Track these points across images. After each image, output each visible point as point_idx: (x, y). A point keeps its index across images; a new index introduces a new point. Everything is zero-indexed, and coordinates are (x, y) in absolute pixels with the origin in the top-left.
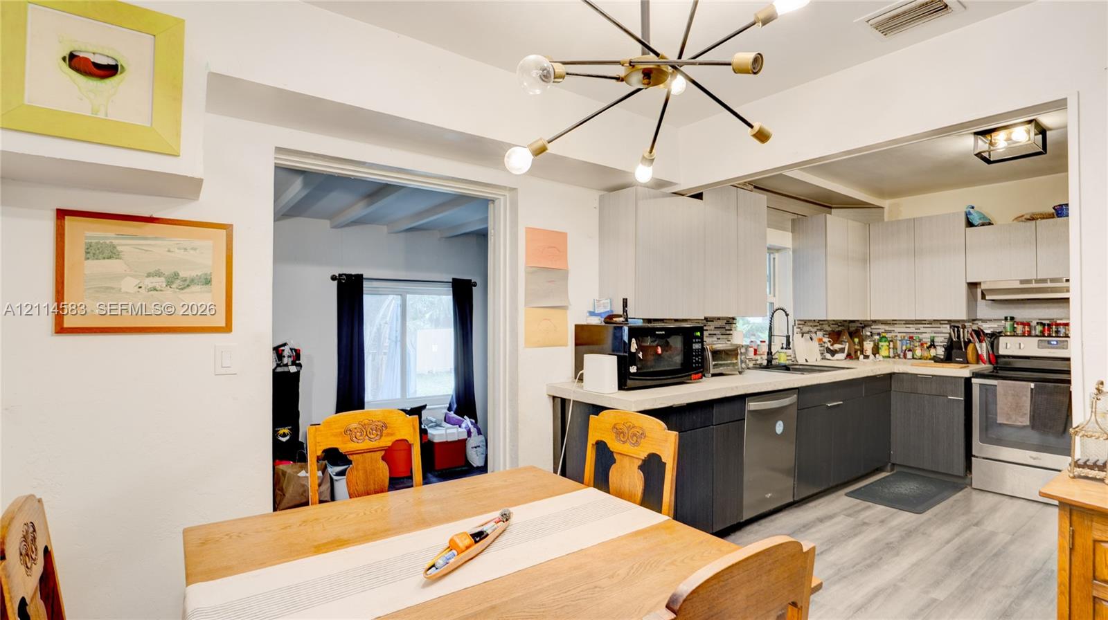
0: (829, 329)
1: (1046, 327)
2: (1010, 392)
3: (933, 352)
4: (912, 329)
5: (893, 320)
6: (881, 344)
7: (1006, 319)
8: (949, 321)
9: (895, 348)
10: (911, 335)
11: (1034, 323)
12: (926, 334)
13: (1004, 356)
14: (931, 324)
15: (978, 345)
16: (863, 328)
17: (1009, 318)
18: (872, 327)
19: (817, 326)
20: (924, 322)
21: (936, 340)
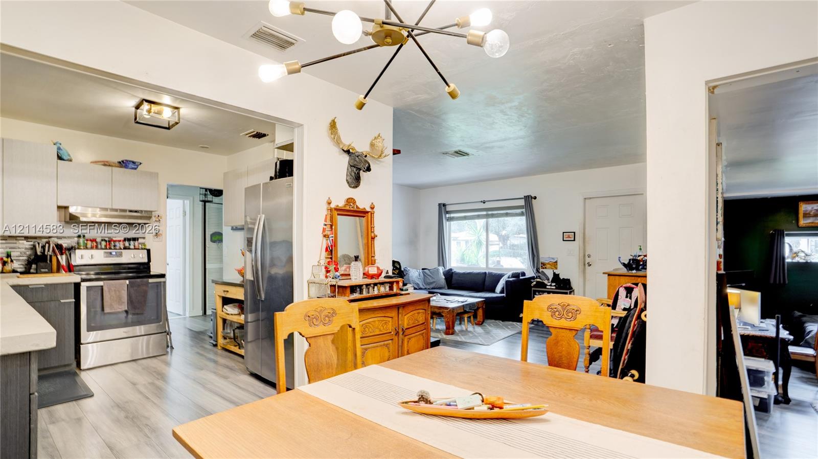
1: (108, 242)
2: (112, 289)
7: (79, 236)
11: (99, 240)
13: (80, 266)
15: (59, 257)
17: (82, 236)
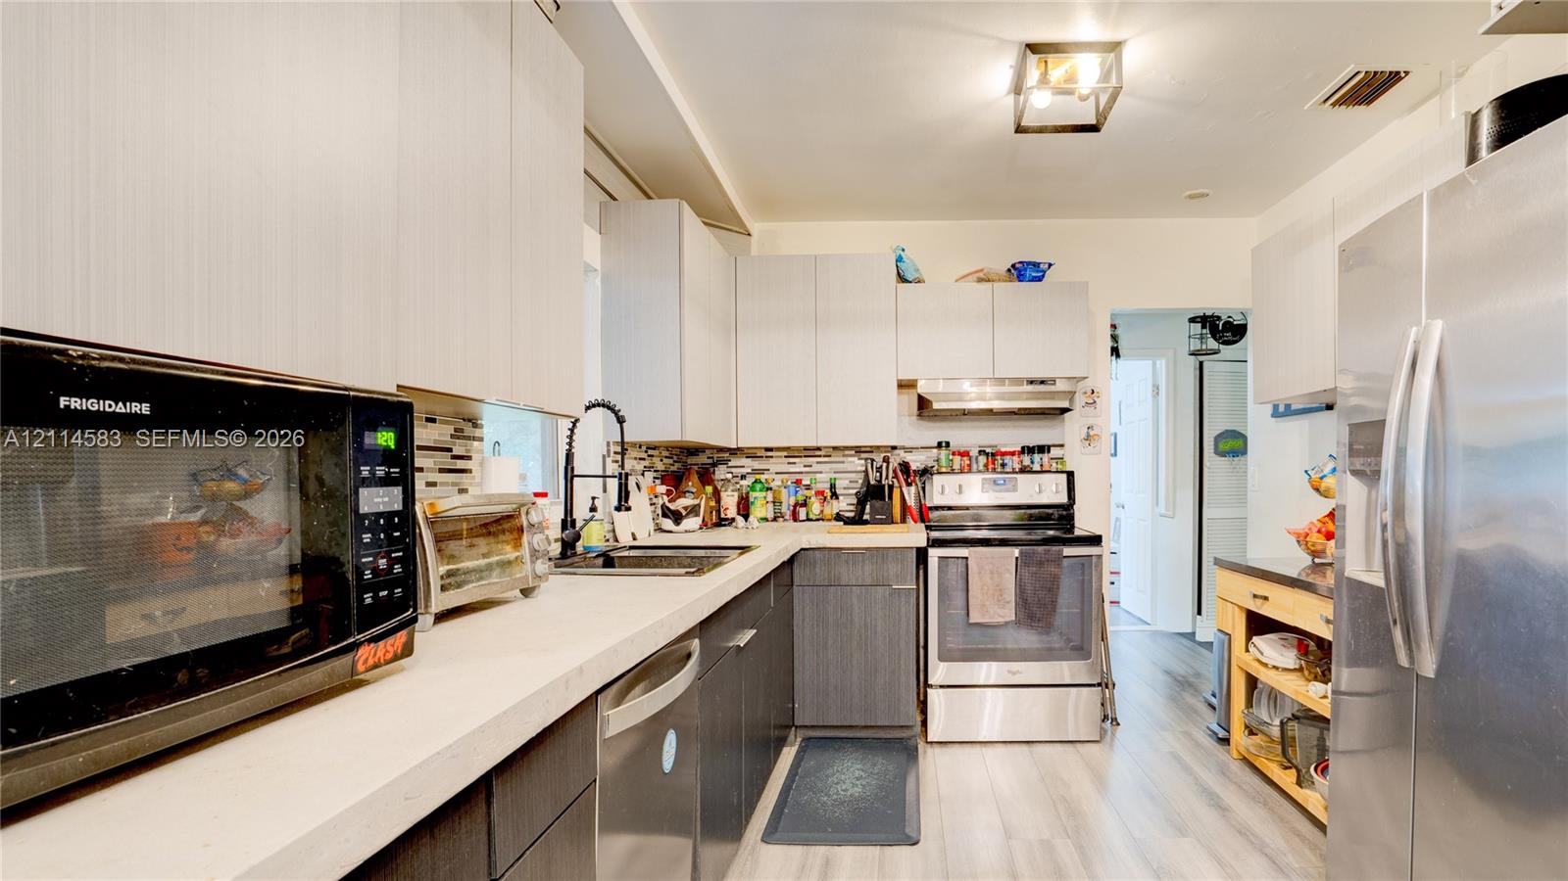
0: (660, 466)
1: (990, 458)
2: (987, 567)
3: (836, 507)
4: (799, 465)
5: (768, 449)
6: (753, 495)
7: (939, 445)
8: (858, 450)
9: (776, 502)
10: (798, 477)
11: (974, 453)
12: (822, 474)
13: (937, 508)
14: (830, 456)
15: (905, 489)
16: (714, 465)
17: (944, 444)
18: (730, 464)
19: (644, 459)
20: (818, 453)
21: (837, 482)
